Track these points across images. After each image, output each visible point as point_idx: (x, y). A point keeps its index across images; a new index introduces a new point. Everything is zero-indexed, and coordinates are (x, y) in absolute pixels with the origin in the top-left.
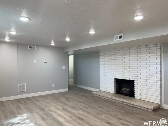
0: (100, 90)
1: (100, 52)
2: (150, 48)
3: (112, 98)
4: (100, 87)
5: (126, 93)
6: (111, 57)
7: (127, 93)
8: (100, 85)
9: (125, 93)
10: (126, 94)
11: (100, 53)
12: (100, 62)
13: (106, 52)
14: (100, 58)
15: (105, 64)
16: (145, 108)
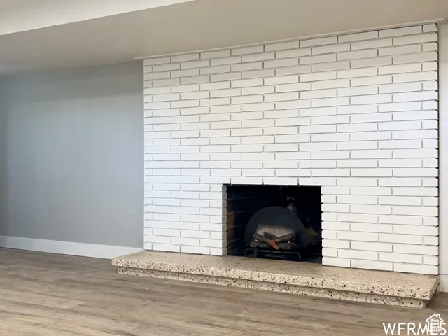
0: (147, 247)
1: (146, 63)
2: (397, 42)
3: (225, 275)
4: (146, 231)
5: (277, 247)
6: (204, 87)
7: (283, 246)
8: (146, 223)
9: (271, 248)
10: (280, 250)
11: (146, 70)
12: (146, 114)
13: (180, 63)
14: (146, 91)
15: (175, 120)
16: (393, 297)
